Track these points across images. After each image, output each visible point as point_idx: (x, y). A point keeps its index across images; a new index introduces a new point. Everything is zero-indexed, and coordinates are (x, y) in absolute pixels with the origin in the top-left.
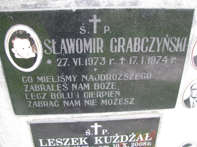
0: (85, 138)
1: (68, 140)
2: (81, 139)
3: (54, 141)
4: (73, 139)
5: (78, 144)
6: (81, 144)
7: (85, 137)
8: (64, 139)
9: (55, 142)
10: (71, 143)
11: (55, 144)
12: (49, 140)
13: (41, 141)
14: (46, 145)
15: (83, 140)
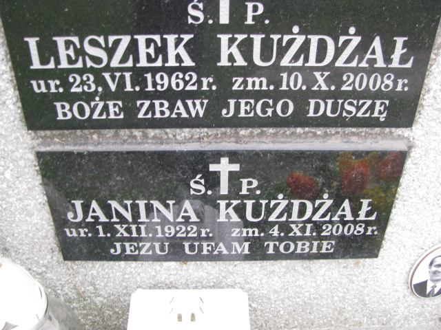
0: (187, 37)
1: (126, 40)
2: (171, 39)
3: (79, 47)
4: (142, 39)
5: (159, 63)
6: (172, 62)
7: (187, 33)
8: (112, 39)
9: (80, 52)
10: (136, 60)
11: (81, 59)
12: (60, 41)
13: (32, 42)
14: (51, 65)
15: (177, 46)
